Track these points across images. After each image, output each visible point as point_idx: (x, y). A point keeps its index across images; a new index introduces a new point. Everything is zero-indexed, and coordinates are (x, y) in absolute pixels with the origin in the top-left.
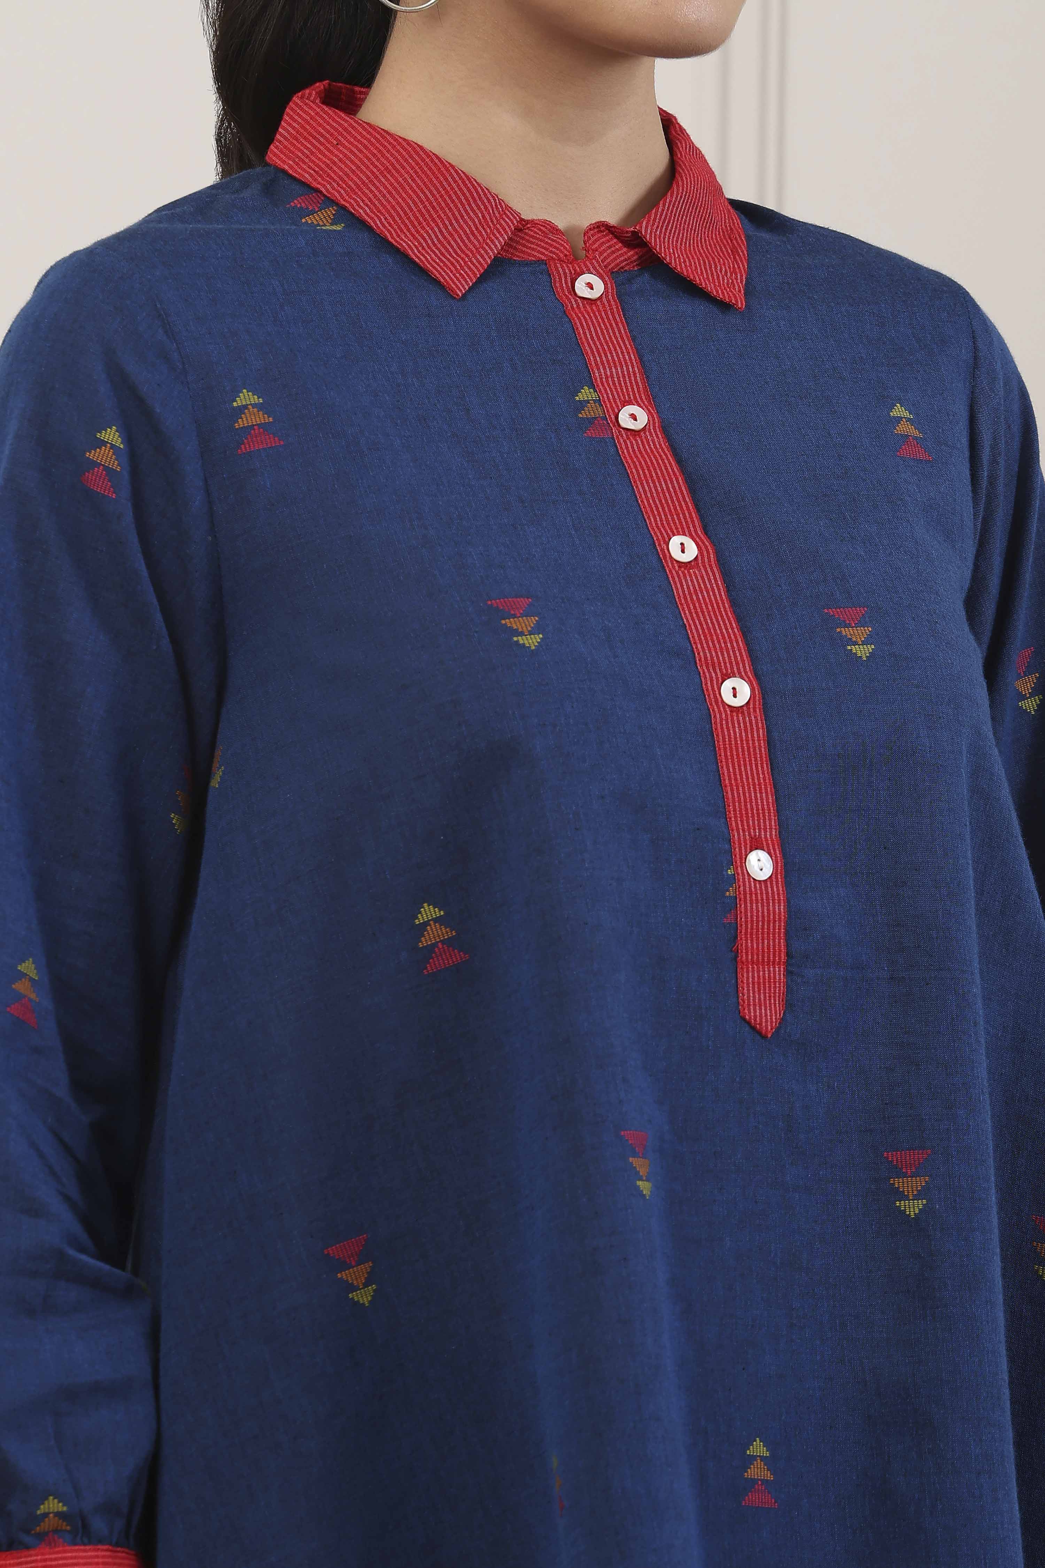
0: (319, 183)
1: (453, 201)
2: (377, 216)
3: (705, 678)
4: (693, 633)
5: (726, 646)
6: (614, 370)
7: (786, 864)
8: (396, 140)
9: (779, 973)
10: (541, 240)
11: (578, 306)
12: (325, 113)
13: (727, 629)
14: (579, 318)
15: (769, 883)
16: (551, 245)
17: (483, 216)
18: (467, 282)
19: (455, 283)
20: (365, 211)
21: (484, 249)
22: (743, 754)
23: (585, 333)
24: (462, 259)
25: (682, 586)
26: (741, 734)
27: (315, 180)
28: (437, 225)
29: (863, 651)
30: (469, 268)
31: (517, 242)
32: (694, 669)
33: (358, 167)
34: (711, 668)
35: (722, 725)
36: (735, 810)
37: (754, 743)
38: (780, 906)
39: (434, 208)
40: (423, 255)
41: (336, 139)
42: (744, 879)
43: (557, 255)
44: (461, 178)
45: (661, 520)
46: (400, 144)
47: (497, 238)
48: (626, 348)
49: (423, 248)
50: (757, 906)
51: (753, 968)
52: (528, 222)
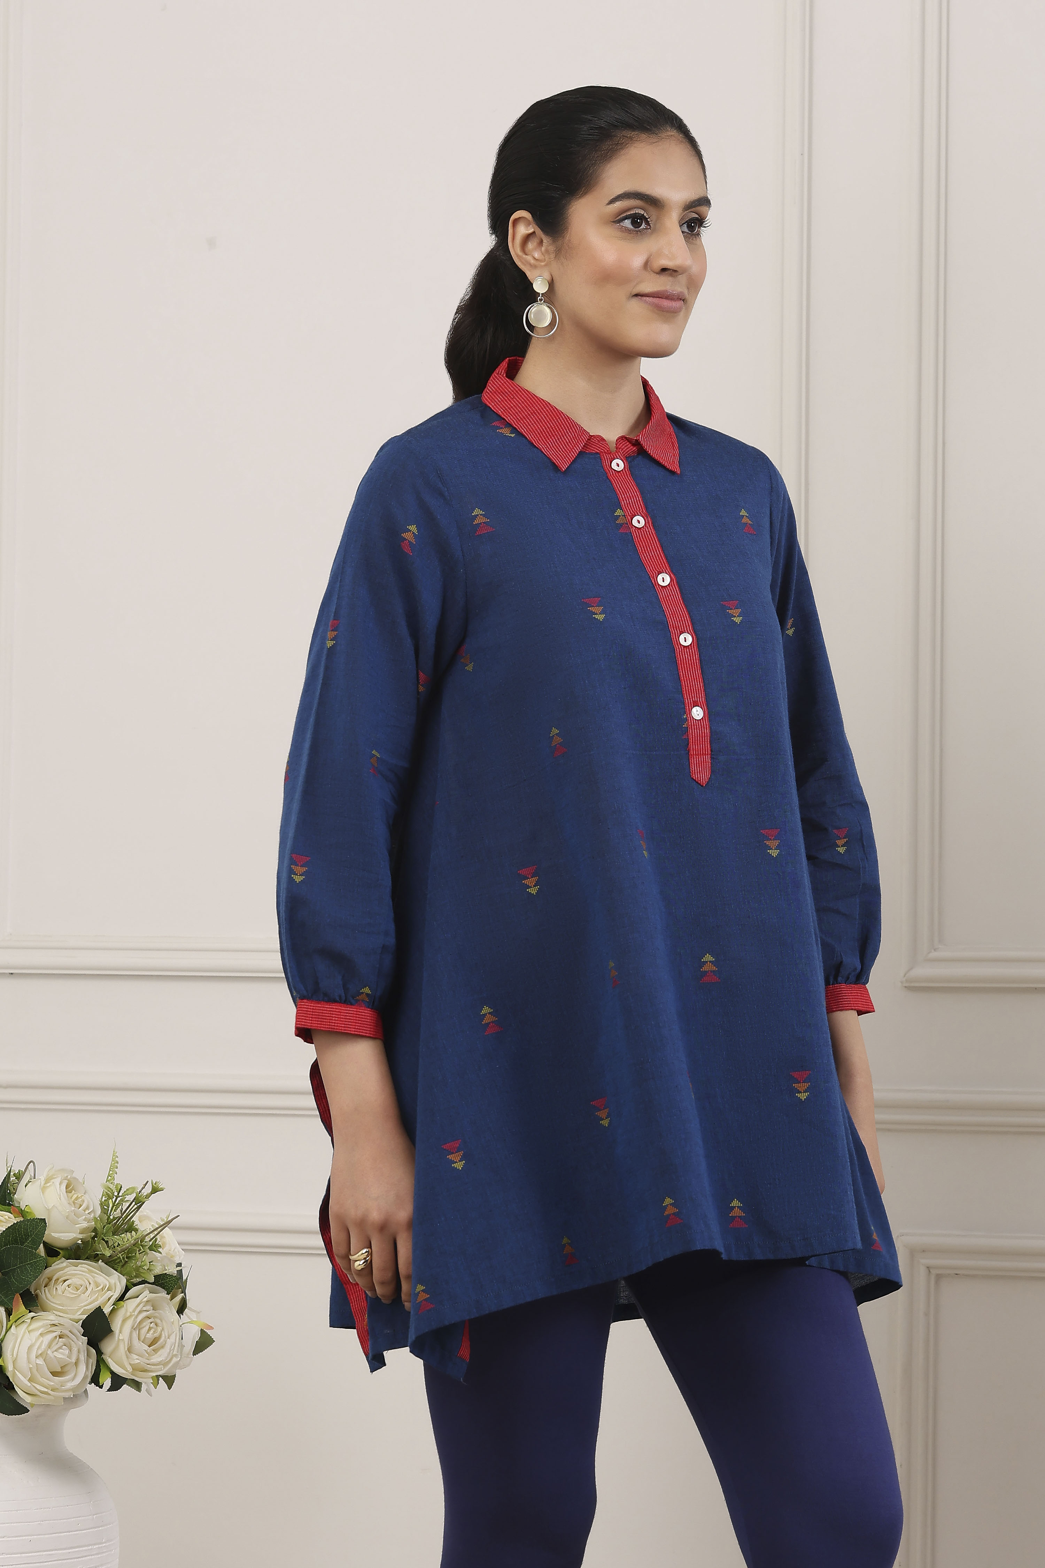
0: (505, 416)
1: (562, 428)
2: (529, 433)
3: (673, 633)
4: (667, 613)
5: (682, 619)
6: (630, 500)
7: (709, 713)
8: (538, 399)
9: (708, 758)
10: (598, 444)
11: (613, 474)
12: (508, 382)
13: (682, 612)
14: (614, 479)
15: (702, 721)
16: (602, 446)
17: (575, 435)
18: (567, 464)
19: (562, 465)
20: (524, 431)
21: (574, 449)
22: (689, 666)
23: (617, 485)
24: (565, 454)
25: (662, 594)
26: (688, 657)
27: (503, 414)
28: (555, 438)
29: (737, 620)
30: (568, 458)
31: (588, 445)
32: (668, 629)
33: (522, 410)
34: (675, 629)
35: (680, 654)
36: (686, 690)
37: (694, 661)
38: (707, 730)
39: (554, 430)
40: (548, 452)
41: (513, 396)
42: (691, 719)
43: (604, 450)
44: (565, 418)
45: (652, 568)
46: (540, 401)
47: (580, 444)
48: (635, 490)
49: (549, 448)
50: (697, 731)
51: (696, 757)
52: (592, 436)
